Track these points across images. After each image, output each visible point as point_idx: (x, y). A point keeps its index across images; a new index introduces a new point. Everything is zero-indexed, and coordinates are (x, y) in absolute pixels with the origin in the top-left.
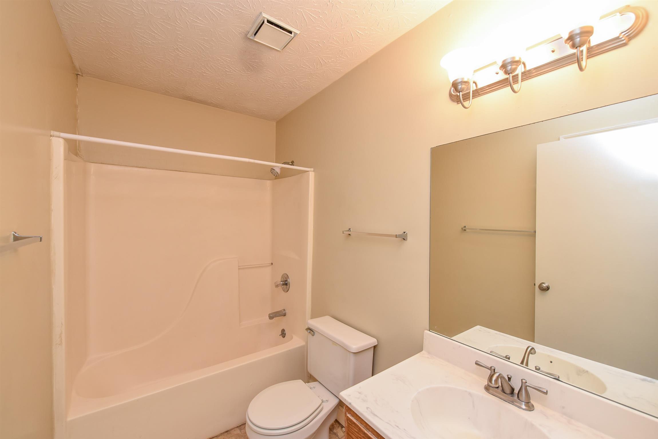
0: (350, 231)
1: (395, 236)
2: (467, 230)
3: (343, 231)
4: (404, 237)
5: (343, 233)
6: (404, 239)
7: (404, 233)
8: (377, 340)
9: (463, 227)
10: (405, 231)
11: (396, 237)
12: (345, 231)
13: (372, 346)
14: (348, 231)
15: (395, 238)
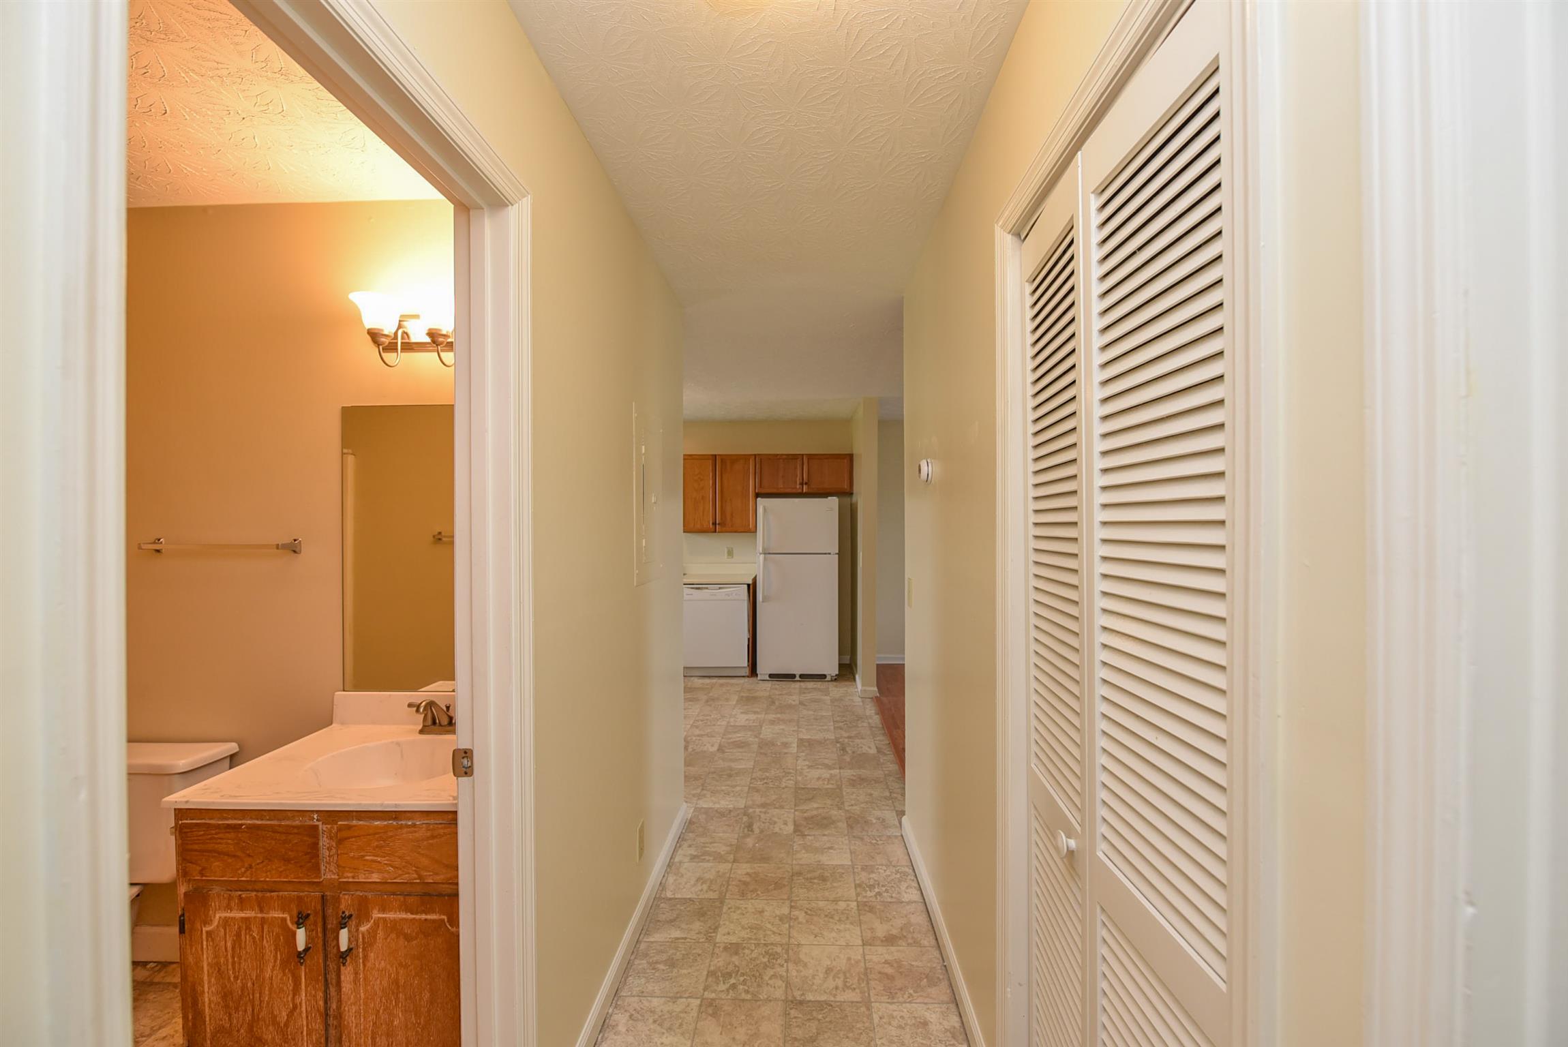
0: (161, 543)
1: (275, 546)
2: (444, 539)
3: (140, 544)
4: (293, 548)
5: (140, 548)
6: (295, 552)
7: (295, 540)
8: (239, 745)
9: (437, 533)
10: (295, 538)
11: (278, 548)
12: (144, 544)
13: (226, 755)
14: (154, 543)
15: (276, 550)
